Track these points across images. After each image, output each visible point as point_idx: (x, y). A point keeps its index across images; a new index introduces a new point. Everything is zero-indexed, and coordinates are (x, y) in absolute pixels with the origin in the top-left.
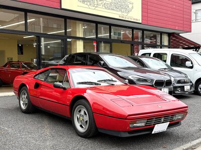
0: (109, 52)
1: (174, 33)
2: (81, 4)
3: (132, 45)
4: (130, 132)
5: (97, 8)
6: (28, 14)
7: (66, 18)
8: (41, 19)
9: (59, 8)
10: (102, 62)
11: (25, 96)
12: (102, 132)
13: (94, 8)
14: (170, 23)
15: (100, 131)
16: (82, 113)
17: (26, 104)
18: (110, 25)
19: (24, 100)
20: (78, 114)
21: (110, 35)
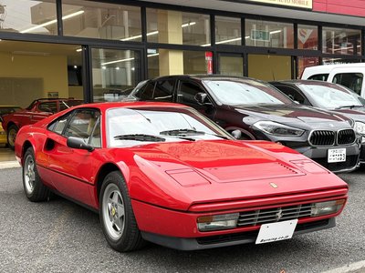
0: (241, 74)
3: (295, 58)
4: (202, 240)
8: (126, 13)
10: (204, 95)
11: (32, 167)
12: (150, 240)
15: (146, 237)
16: (115, 199)
17: (34, 182)
19: (30, 173)
20: (109, 201)
21: (243, 40)
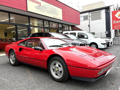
1: (73, 25)
2: (37, 10)
5: (44, 12)
6: (10, 14)
7: (29, 17)
9: (26, 11)
10: (52, 36)
11: (13, 56)
13: (42, 12)
14: (73, 21)
16: (57, 65)
17: (14, 61)
18: (49, 21)
19: (12, 58)
20: (53, 66)
21: (49, 26)
